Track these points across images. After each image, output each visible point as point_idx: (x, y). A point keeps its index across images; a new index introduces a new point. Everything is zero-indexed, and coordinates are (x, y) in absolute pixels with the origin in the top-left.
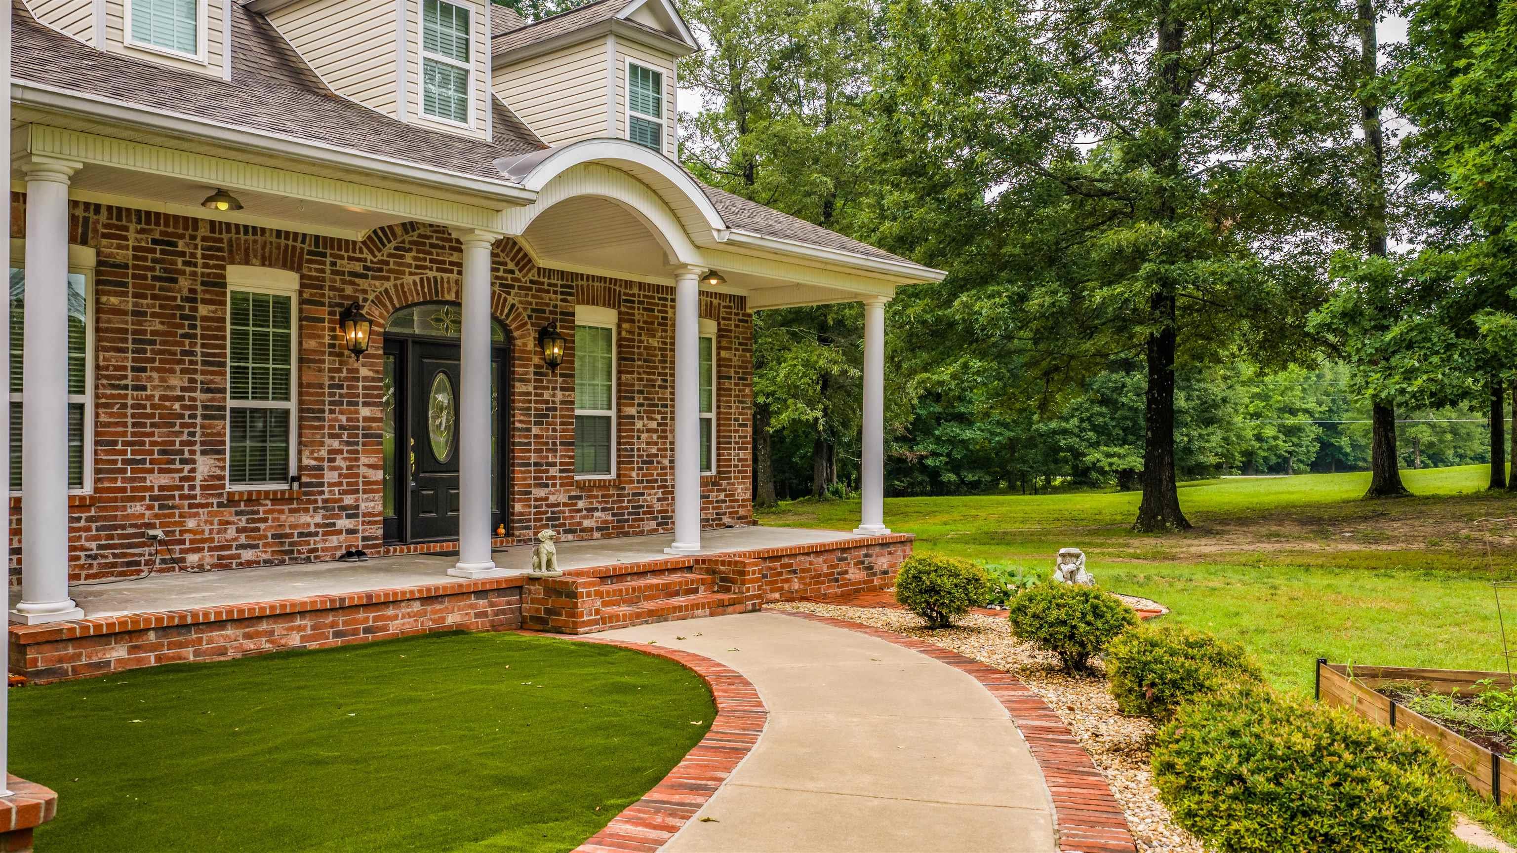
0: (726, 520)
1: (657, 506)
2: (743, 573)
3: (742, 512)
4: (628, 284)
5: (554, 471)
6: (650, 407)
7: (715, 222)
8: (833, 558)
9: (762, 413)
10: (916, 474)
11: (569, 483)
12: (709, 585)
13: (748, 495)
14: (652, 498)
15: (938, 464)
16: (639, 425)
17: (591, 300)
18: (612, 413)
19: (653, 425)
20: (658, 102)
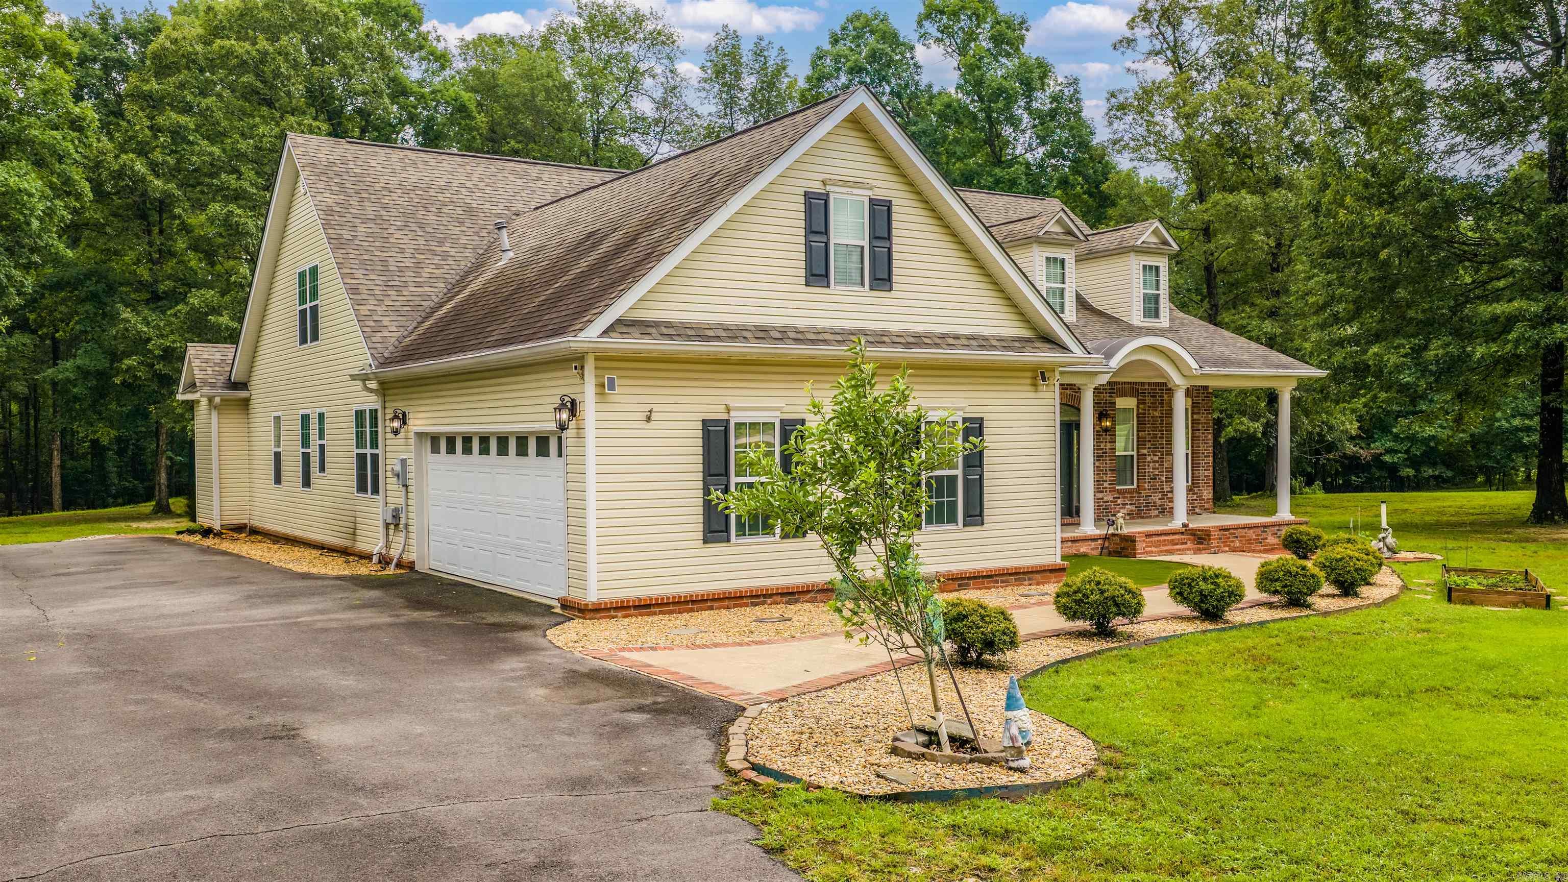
0: (1197, 510)
1: (1159, 503)
2: (1209, 535)
3: (1207, 506)
4: (1143, 384)
5: (1106, 485)
6: (1154, 449)
7: (1194, 365)
8: (1259, 531)
9: (1219, 425)
10: (1374, 470)
11: (1113, 490)
12: (1193, 541)
13: (1211, 496)
14: (1156, 498)
15: (1396, 460)
16: (1149, 459)
17: (1123, 394)
18: (1135, 453)
19: (1156, 458)
20: (1158, 282)
